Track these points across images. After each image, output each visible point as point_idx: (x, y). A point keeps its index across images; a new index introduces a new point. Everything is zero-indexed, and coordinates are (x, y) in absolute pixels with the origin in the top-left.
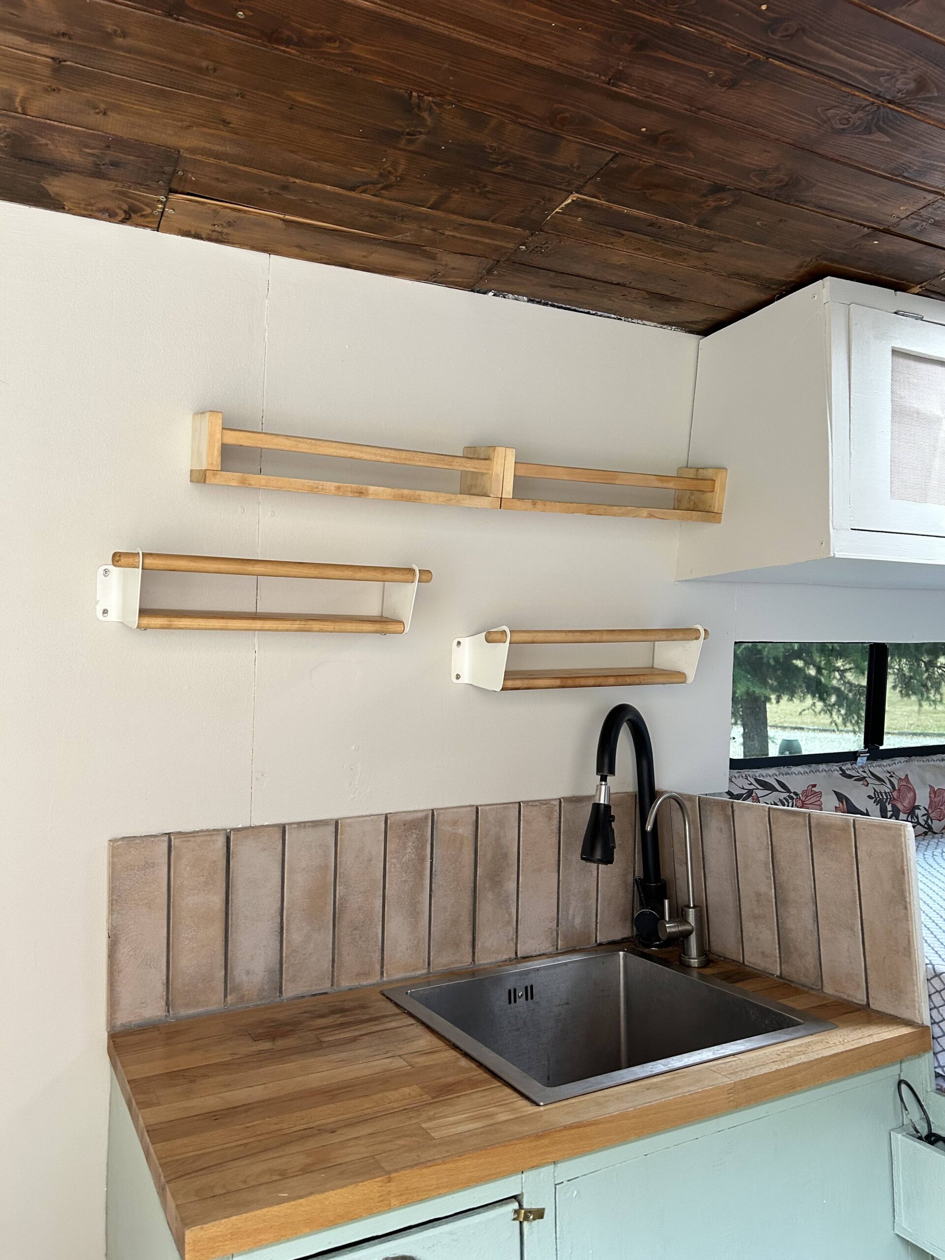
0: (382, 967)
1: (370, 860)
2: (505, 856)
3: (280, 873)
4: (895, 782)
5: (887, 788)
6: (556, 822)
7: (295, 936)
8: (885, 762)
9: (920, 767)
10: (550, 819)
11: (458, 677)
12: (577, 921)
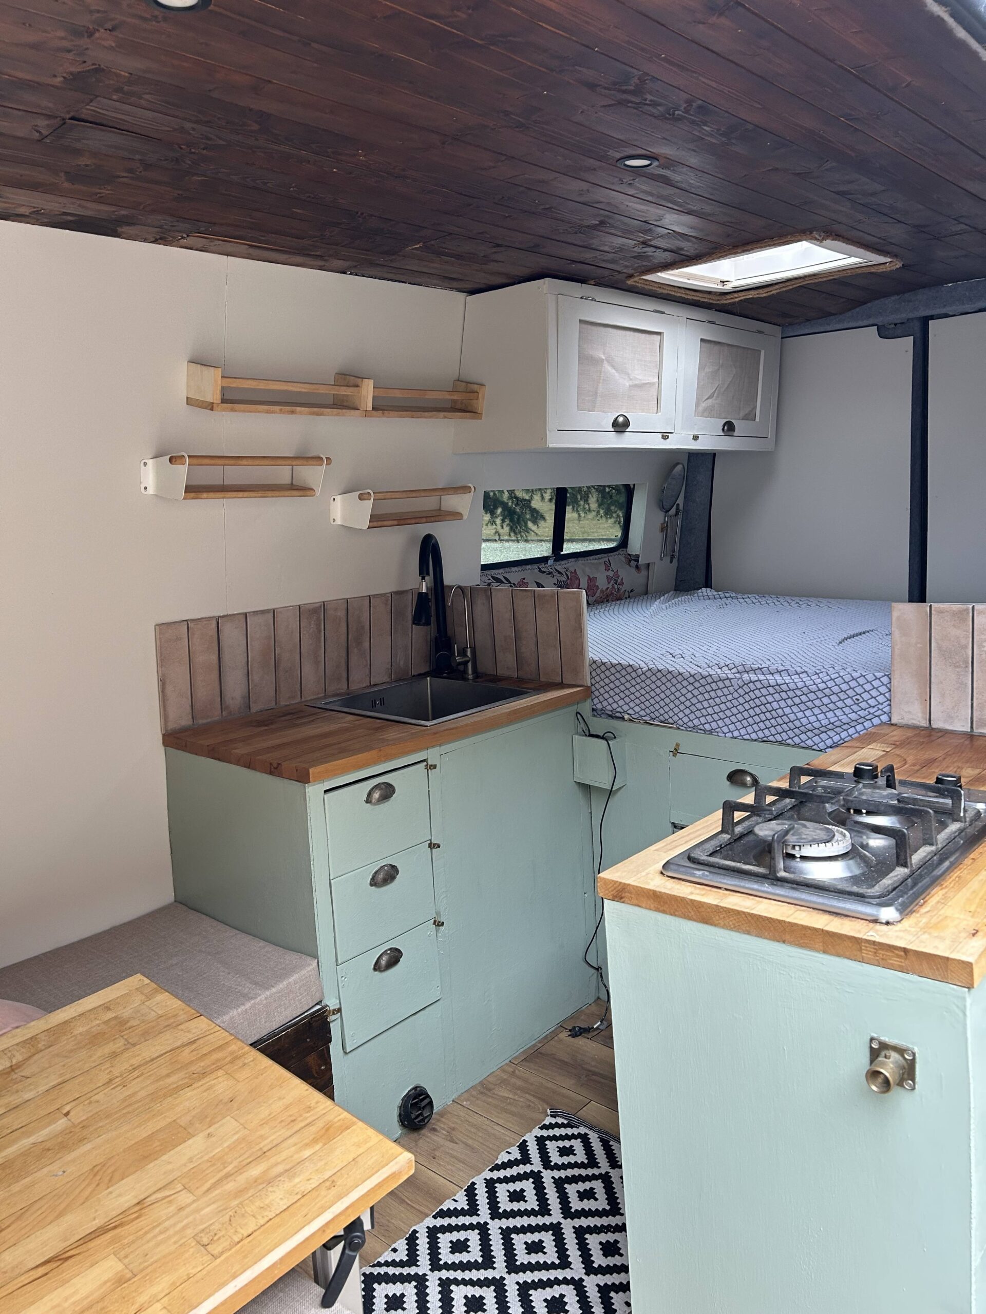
0: (301, 693)
1: (292, 633)
2: (363, 627)
3: (245, 642)
4: (569, 574)
5: (564, 578)
6: (390, 606)
7: (255, 677)
8: (563, 562)
9: (583, 564)
10: (386, 604)
11: (334, 520)
12: (402, 663)
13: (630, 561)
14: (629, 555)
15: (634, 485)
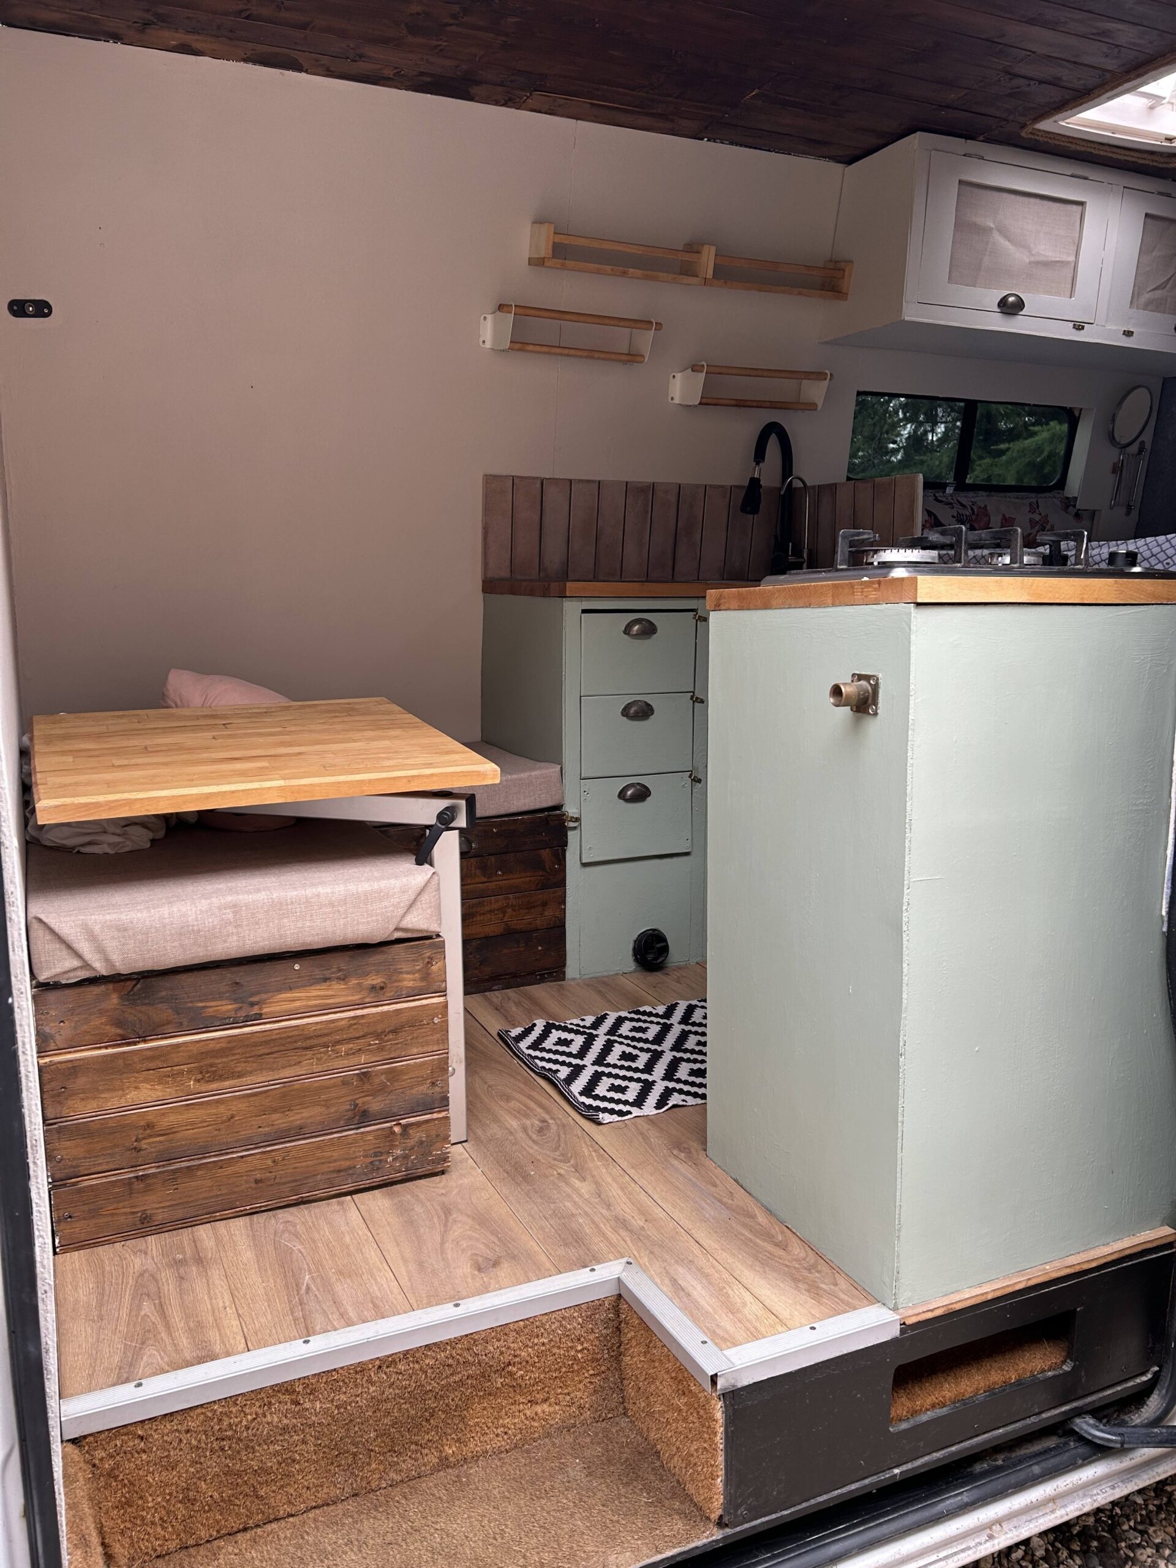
1: (617, 507)
2: (695, 517)
3: (568, 507)
4: (975, 508)
5: (968, 512)
6: (728, 500)
7: (575, 545)
8: (971, 494)
9: (998, 501)
10: (724, 498)
11: (672, 399)
12: (737, 564)
13: (1068, 507)
14: (1067, 498)
15: (1081, 409)
